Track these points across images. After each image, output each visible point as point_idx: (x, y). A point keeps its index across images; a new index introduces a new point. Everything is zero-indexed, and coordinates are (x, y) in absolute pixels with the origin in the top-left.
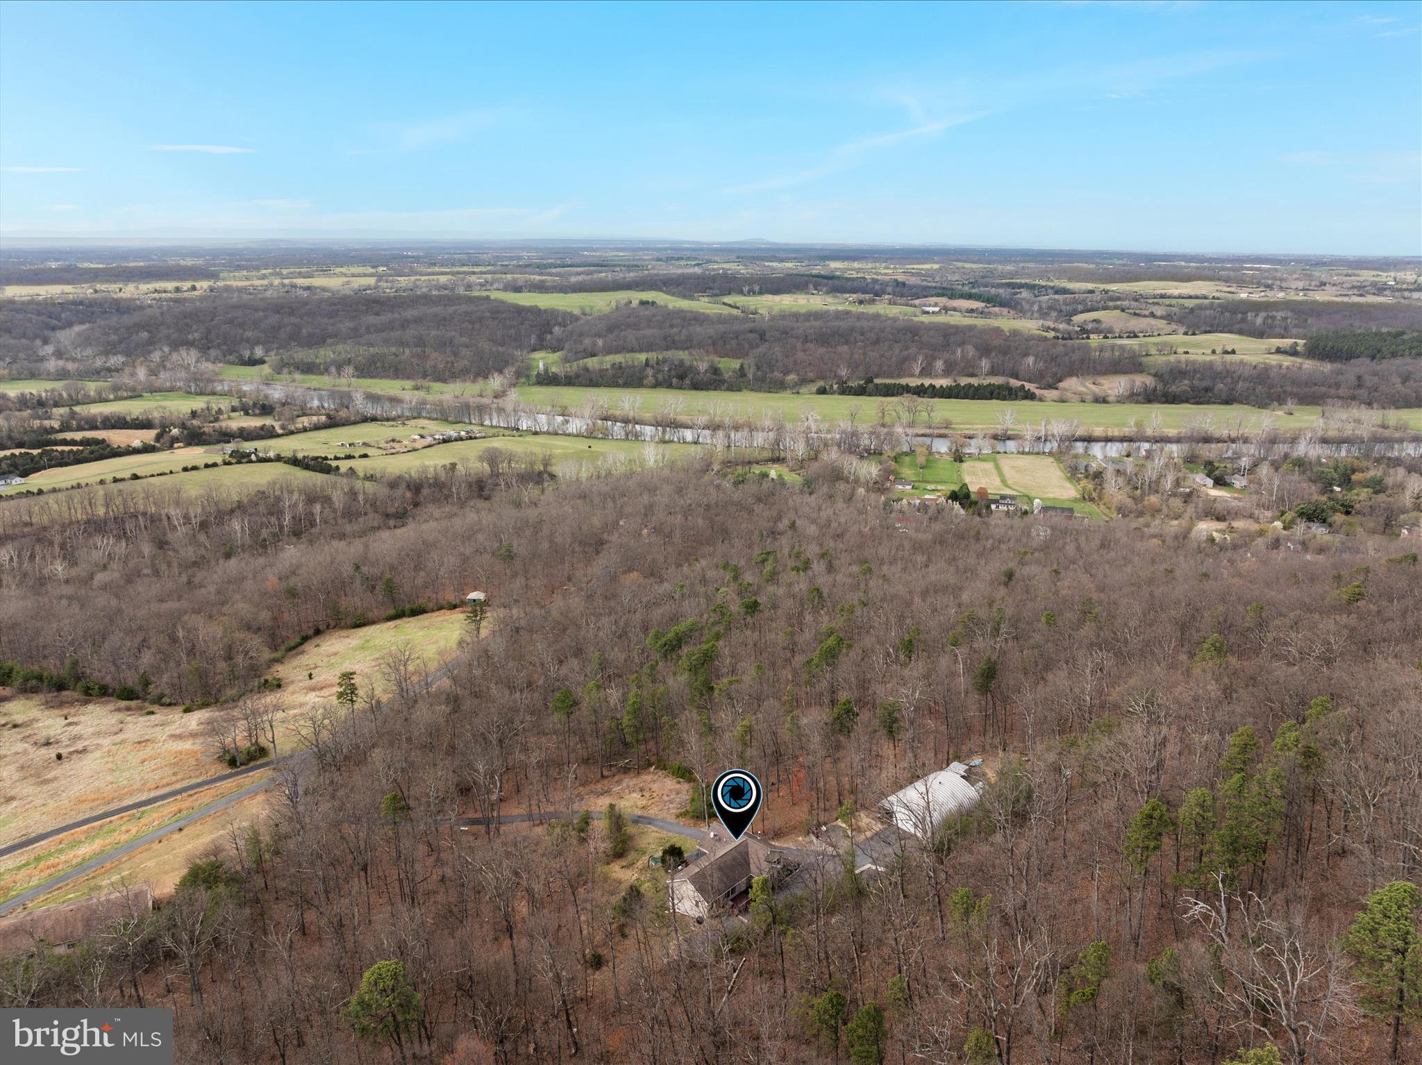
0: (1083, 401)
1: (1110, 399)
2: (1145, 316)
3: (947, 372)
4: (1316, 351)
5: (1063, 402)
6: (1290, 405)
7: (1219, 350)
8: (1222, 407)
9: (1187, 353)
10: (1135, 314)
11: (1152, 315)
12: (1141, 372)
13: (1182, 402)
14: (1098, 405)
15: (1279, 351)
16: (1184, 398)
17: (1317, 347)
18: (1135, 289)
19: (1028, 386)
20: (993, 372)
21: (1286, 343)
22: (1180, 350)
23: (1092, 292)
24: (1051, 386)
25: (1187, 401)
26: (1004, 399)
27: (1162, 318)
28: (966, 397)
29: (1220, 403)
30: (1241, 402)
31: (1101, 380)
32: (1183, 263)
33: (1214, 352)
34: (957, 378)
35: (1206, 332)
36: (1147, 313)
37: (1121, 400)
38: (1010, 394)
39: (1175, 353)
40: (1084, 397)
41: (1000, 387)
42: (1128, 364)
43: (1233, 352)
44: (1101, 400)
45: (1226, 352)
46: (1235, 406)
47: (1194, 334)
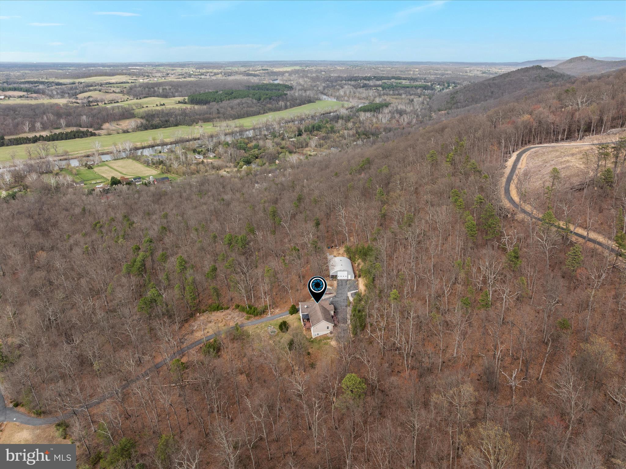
0: (118, 133)
1: (130, 130)
2: (111, 93)
3: (44, 128)
4: (193, 101)
5: (110, 135)
6: (200, 123)
7: (159, 105)
8: (175, 127)
9: (147, 107)
10: (106, 92)
11: (114, 92)
12: (135, 117)
13: (159, 128)
14: (125, 134)
15: (179, 102)
16: (160, 126)
17: (193, 100)
18: (94, 81)
19: (90, 130)
20: (68, 125)
21: (180, 99)
22: (145, 106)
23: (74, 83)
24: (100, 129)
25: (161, 127)
26: (82, 137)
27: (119, 93)
28: (62, 139)
29: (173, 126)
30: (181, 125)
31: (120, 123)
32: (102, 68)
33: (157, 105)
34: (52, 131)
35: (145, 97)
36: (111, 91)
37: (134, 130)
38: (84, 135)
39: (143, 107)
40: (118, 131)
41: (77, 132)
42: (127, 114)
43: (164, 105)
44: (126, 132)
45: (161, 105)
46: (180, 127)
47: (140, 99)
